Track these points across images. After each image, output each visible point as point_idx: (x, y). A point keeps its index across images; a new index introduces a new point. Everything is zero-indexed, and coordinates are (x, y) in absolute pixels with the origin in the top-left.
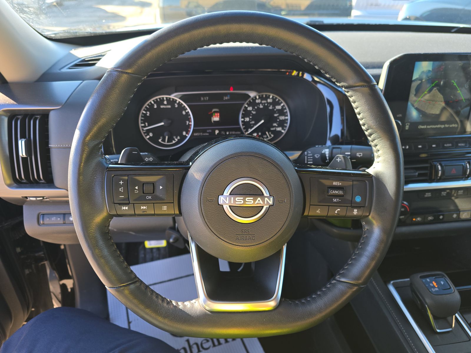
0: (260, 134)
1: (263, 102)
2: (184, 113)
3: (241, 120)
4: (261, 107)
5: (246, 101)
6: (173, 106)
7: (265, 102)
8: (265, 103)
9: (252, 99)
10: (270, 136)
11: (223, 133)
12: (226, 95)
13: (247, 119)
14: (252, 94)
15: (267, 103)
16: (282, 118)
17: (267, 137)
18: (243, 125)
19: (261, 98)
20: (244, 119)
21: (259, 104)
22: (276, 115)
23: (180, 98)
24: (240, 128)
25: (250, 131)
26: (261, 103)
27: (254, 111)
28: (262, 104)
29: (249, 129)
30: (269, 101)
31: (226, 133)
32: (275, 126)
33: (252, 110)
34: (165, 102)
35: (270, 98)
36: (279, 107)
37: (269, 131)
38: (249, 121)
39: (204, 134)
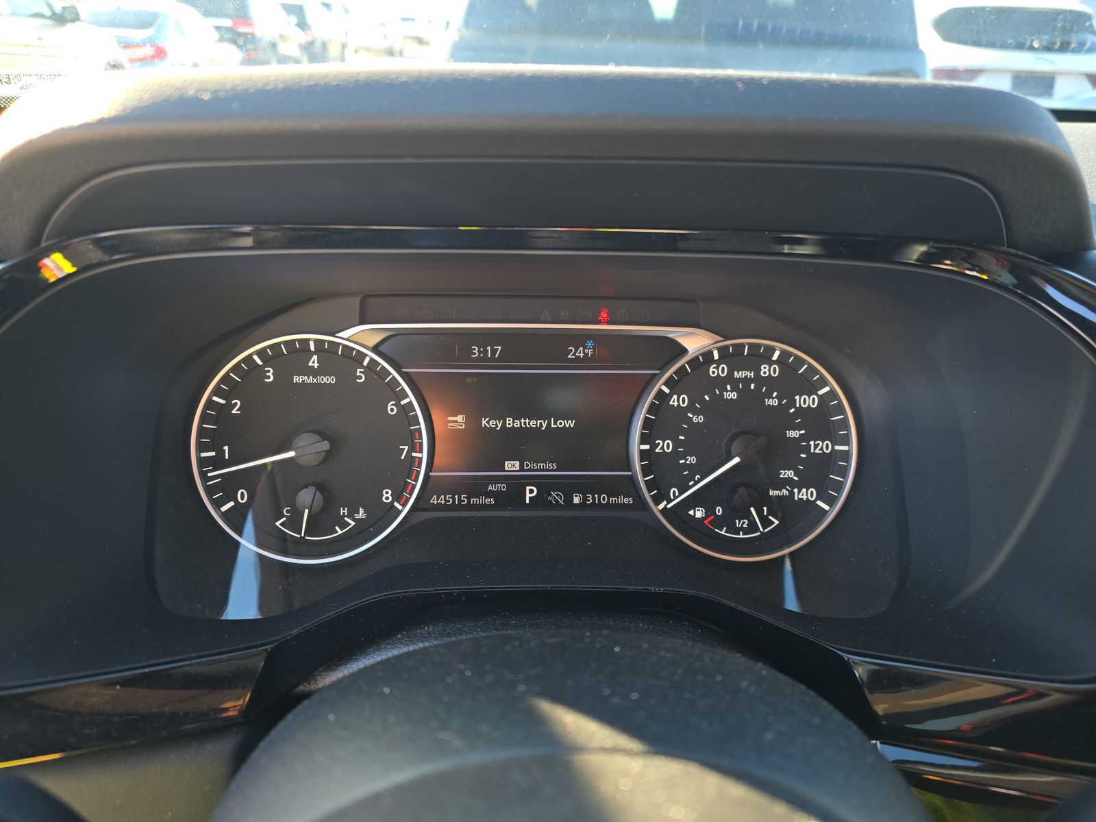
0: (719, 511)
1: (738, 375)
2: (392, 409)
3: (636, 447)
4: (731, 395)
5: (664, 367)
6: (347, 378)
7: (751, 374)
8: (746, 381)
9: (694, 362)
10: (766, 523)
11: (556, 497)
12: (579, 339)
13: (665, 446)
14: (695, 342)
15: (758, 379)
16: (822, 447)
17: (753, 527)
18: (646, 471)
19: (731, 357)
20: (655, 446)
21: (721, 383)
22: (792, 434)
23: (375, 349)
24: (632, 480)
25: (677, 497)
26: (730, 378)
27: (696, 412)
28: (734, 383)
29: (674, 490)
30: (765, 370)
31: (569, 500)
32: (789, 481)
33: (691, 408)
34: (314, 362)
35: (771, 363)
36: (808, 401)
37: (762, 500)
38: (675, 455)
39: (474, 500)
